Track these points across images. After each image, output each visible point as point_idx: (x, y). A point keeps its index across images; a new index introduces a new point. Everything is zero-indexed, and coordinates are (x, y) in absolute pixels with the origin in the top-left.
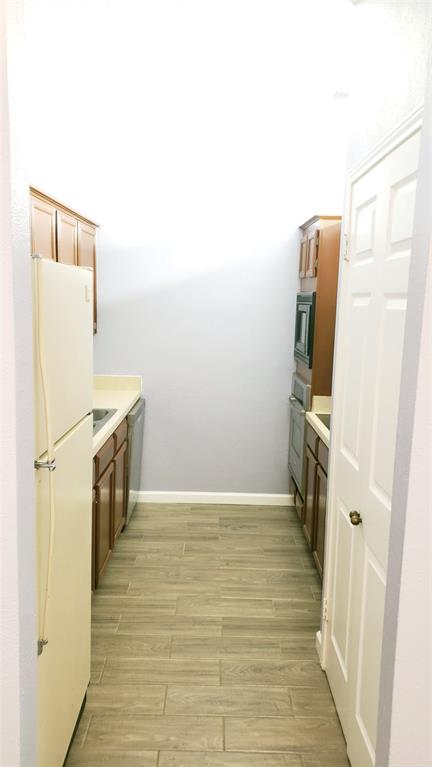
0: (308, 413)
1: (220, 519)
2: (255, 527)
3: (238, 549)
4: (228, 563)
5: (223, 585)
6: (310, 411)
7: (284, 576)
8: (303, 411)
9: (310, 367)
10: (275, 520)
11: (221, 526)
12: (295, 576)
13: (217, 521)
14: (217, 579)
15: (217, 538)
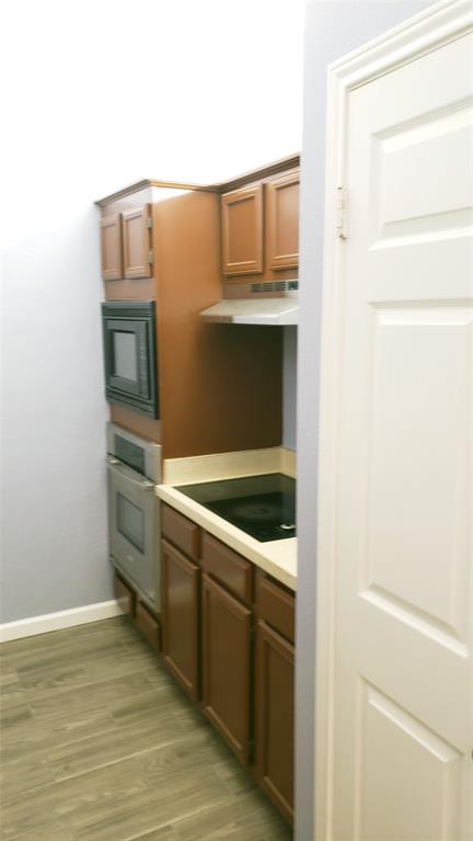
0: (159, 487)
1: (20, 670)
2: (81, 671)
3: (71, 726)
4: (66, 763)
5: (78, 823)
6: (162, 483)
7: (167, 762)
8: (150, 485)
9: (157, 417)
10: (105, 649)
11: (25, 685)
12: (182, 754)
13: (13, 677)
14: (62, 810)
15: (26, 716)
